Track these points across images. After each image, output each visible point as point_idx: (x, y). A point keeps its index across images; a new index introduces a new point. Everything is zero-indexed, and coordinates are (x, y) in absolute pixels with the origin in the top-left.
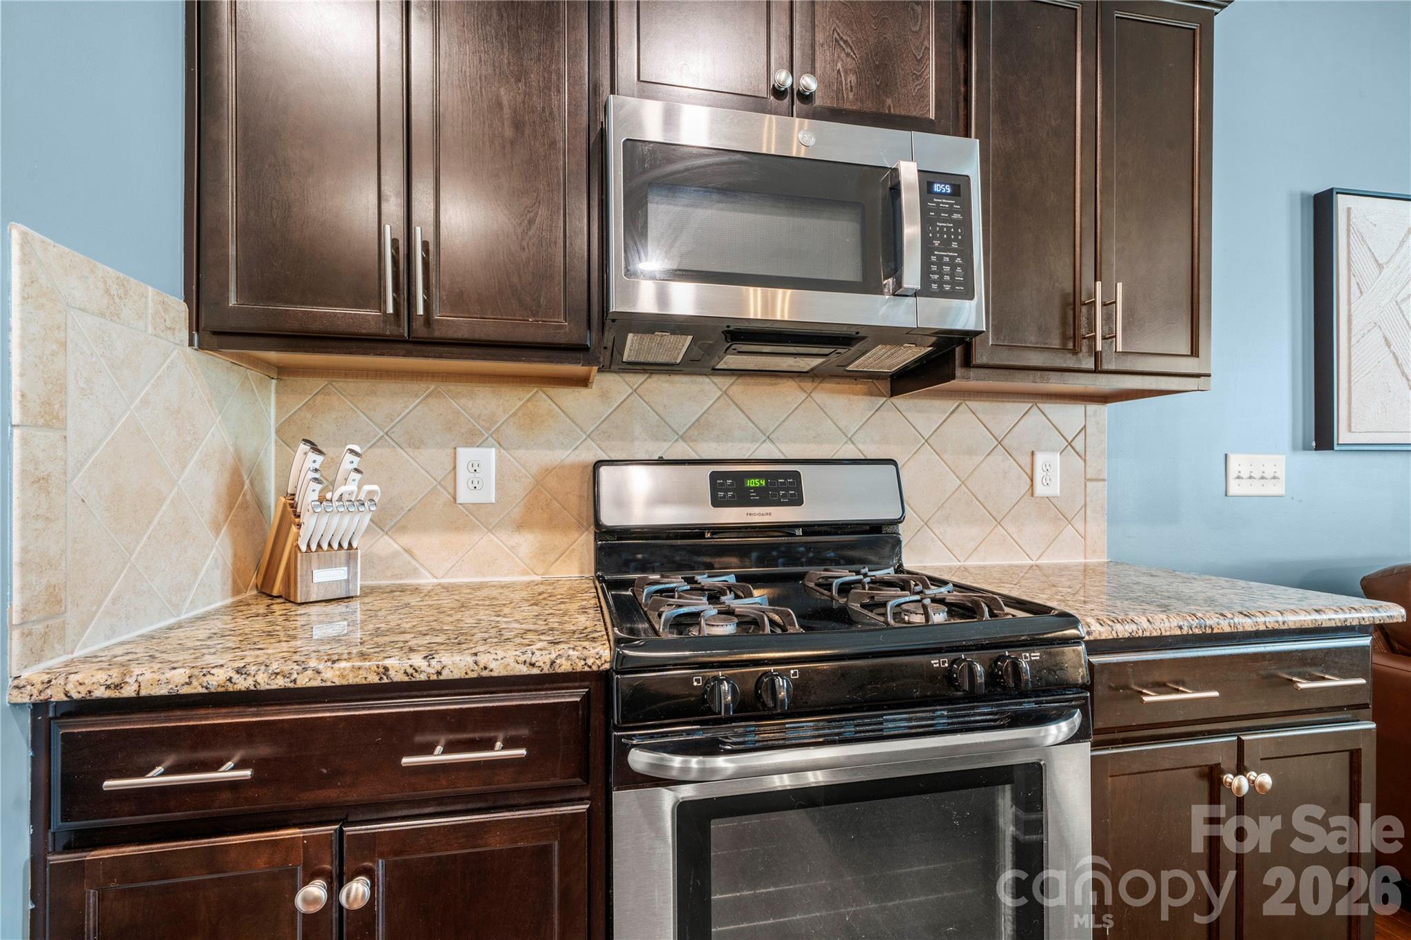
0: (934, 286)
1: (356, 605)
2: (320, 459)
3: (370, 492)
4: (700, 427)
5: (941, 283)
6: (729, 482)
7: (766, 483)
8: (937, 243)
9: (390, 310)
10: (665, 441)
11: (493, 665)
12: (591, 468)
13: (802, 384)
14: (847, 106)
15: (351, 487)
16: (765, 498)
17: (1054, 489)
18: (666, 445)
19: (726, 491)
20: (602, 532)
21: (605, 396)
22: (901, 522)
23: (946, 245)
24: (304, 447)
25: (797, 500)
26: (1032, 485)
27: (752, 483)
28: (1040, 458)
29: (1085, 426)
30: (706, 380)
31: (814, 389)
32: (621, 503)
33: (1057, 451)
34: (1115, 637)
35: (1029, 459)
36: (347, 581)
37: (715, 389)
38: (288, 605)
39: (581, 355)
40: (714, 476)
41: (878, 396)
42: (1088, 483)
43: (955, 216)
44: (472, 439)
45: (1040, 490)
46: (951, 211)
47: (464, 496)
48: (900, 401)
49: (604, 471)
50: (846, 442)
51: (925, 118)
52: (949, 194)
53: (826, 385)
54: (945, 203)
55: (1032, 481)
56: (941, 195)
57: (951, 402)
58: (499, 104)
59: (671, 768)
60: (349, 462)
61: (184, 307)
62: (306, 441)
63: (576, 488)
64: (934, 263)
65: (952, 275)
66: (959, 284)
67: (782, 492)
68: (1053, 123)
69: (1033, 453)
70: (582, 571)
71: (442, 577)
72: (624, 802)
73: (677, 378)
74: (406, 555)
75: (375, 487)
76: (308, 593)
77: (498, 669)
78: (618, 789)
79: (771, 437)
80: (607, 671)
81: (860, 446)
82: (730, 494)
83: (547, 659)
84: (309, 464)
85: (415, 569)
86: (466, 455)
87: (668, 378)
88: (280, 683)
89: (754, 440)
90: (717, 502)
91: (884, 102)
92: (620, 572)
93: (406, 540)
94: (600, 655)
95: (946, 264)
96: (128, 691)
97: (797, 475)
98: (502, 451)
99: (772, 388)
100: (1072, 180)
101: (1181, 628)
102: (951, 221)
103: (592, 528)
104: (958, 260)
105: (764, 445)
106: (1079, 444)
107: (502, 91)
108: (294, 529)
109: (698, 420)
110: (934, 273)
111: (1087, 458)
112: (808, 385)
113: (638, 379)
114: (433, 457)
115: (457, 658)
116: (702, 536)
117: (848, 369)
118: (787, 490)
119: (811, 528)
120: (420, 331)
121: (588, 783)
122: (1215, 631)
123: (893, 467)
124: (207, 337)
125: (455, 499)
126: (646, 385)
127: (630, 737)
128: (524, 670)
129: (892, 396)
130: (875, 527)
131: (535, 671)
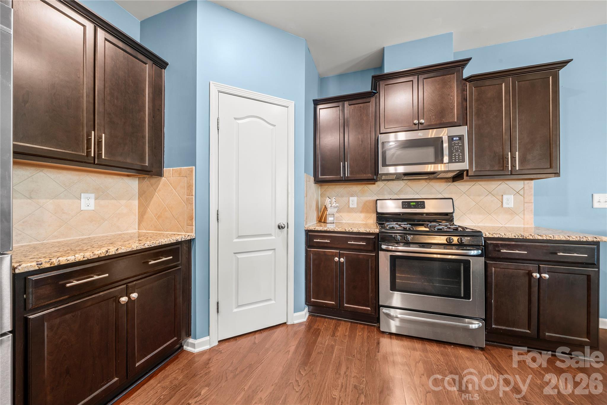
0: (454, 161)
1: (335, 224)
2: (330, 200)
3: (337, 205)
4: (400, 192)
5: (455, 160)
6: (406, 203)
7: (416, 203)
8: (454, 151)
9: (342, 176)
10: (392, 195)
11: (360, 230)
12: (375, 201)
13: (427, 181)
14: (433, 123)
15: (334, 204)
16: (415, 207)
17: (511, 205)
18: (392, 196)
19: (406, 205)
20: (378, 213)
21: (378, 186)
22: (454, 213)
23: (457, 151)
24: (328, 198)
25: (424, 207)
26: (502, 204)
27: (412, 204)
28: (505, 197)
29: (524, 187)
30: (401, 181)
31: (430, 182)
32: (382, 208)
33: (512, 194)
34: (494, 237)
35: (501, 197)
36: (333, 220)
37: (404, 183)
38: (325, 224)
39: (373, 180)
40: (403, 202)
41: (448, 182)
42: (525, 204)
43: (460, 144)
44: (352, 195)
45: (505, 205)
46: (459, 143)
47: (351, 206)
48: (455, 183)
49: (378, 201)
50: (439, 194)
51: (454, 122)
52: (458, 140)
53: (433, 181)
54: (457, 142)
55: (502, 203)
56: (456, 140)
57: (472, 183)
58: (359, 138)
59: (389, 248)
60: (334, 200)
61: (313, 178)
62: (328, 197)
63: (372, 205)
64: (453, 156)
65: (459, 157)
66: (461, 159)
67: (420, 206)
68: (495, 114)
69: (502, 195)
70: (373, 221)
71: (347, 221)
72: (381, 253)
73: (394, 181)
74: (341, 217)
75: (338, 204)
76: (328, 222)
77: (361, 231)
78: (380, 251)
79: (418, 193)
80: (378, 233)
81: (443, 195)
82: (406, 206)
83: (369, 230)
84: (329, 201)
85: (342, 220)
86: (351, 198)
87: (392, 181)
88: (333, 230)
89: (414, 194)
90: (403, 208)
91: (442, 120)
92: (382, 222)
93: (341, 214)
94: (377, 231)
95: (457, 155)
96: (316, 229)
97: (424, 202)
98: (358, 198)
99: (418, 182)
100: (502, 127)
101: (515, 236)
102: (459, 146)
103: (376, 213)
104: (461, 154)
105: (416, 195)
106: (521, 192)
107: (360, 136)
108: (326, 211)
109: (399, 190)
110: (453, 158)
111: (525, 196)
112: (428, 181)
113: (386, 182)
114: (345, 199)
115: (355, 229)
116: (400, 215)
117: (437, 177)
118: (421, 205)
119: (427, 214)
120: (346, 179)
121: (375, 251)
122: (527, 238)
123: (451, 200)
124: (316, 182)
125: (349, 207)
126: (387, 183)
127: (382, 243)
128: (365, 232)
129: (453, 182)
130: (446, 214)
131: (367, 232)
